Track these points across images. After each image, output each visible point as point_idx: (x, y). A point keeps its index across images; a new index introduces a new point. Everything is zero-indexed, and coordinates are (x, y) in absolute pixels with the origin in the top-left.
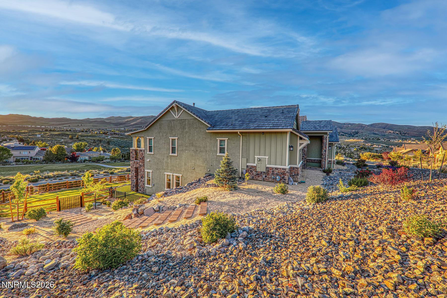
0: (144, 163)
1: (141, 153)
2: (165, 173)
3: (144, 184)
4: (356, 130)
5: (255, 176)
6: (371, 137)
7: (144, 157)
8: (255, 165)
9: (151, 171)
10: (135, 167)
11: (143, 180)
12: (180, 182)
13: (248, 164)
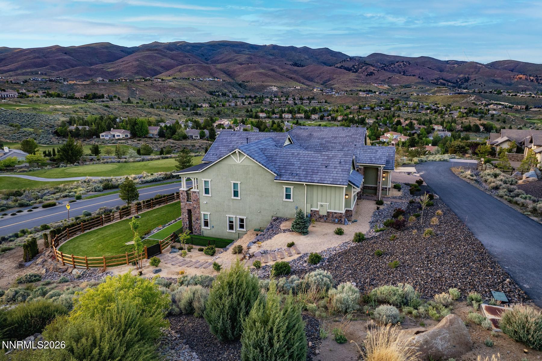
0: (199, 205)
1: (194, 194)
2: (227, 215)
3: (200, 226)
4: (465, 74)
5: (318, 218)
6: (489, 88)
7: (199, 199)
8: (318, 210)
9: (209, 213)
10: (187, 208)
11: (198, 222)
12: (245, 224)
13: (312, 209)
